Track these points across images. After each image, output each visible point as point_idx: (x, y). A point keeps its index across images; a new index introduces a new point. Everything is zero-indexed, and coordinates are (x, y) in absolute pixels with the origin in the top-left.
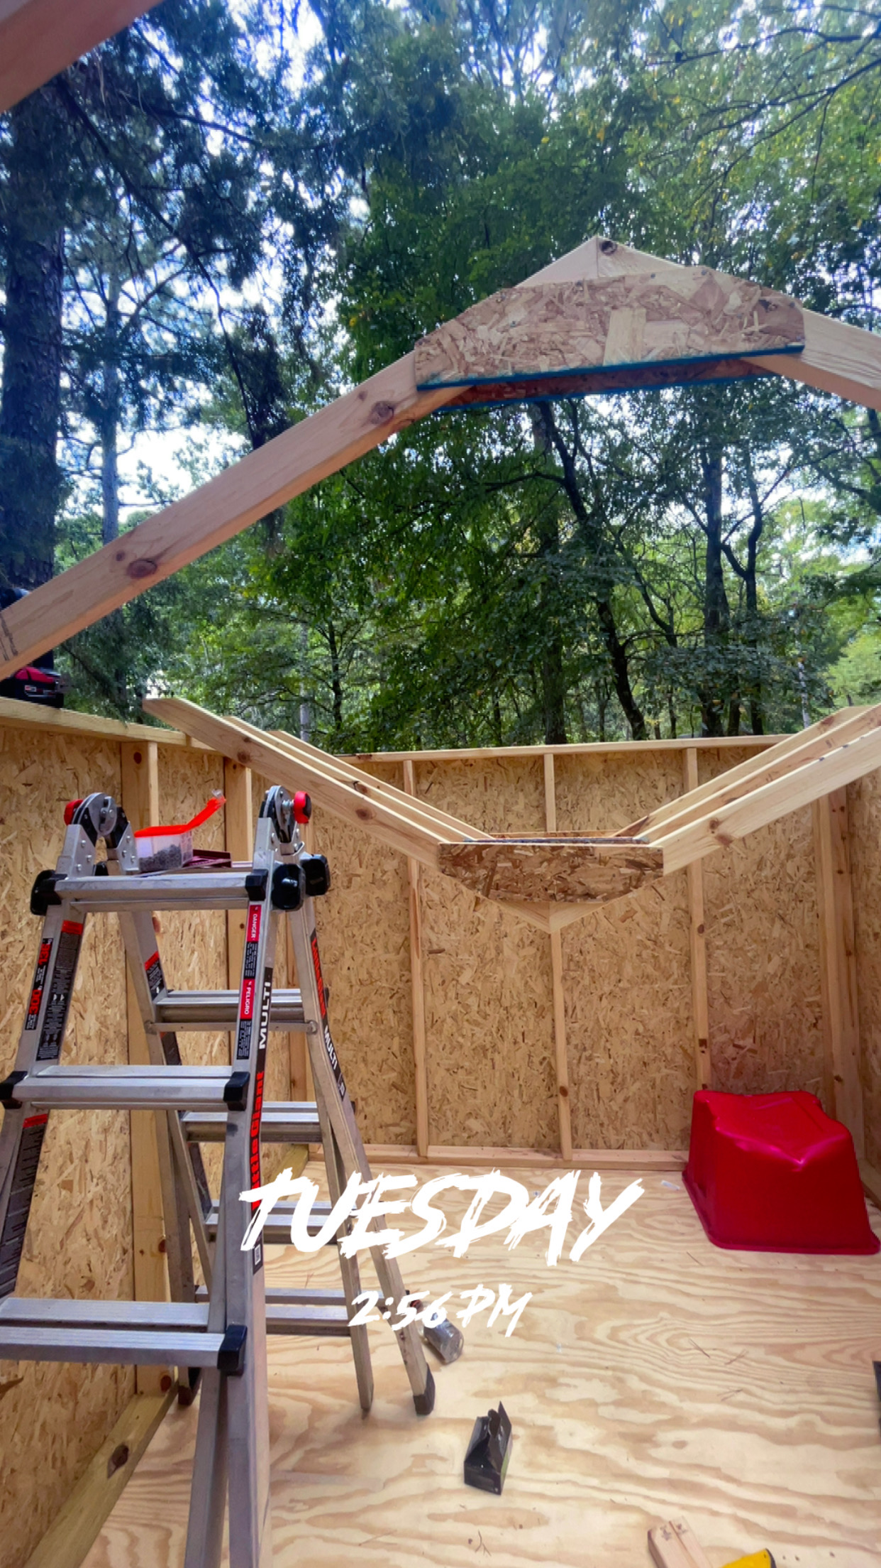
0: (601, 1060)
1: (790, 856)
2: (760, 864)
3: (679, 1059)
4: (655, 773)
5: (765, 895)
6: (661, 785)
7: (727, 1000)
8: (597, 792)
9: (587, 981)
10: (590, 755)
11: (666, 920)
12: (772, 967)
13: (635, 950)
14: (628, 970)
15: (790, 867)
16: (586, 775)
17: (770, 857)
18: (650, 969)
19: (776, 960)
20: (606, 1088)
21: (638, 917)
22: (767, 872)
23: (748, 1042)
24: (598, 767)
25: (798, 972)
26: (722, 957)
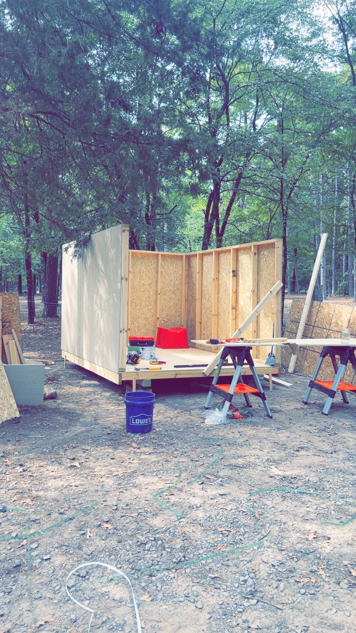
0: (136, 324)
1: (177, 280)
2: (171, 281)
3: (152, 324)
4: (152, 259)
5: (171, 288)
6: (153, 262)
7: (163, 311)
8: (139, 262)
9: (134, 306)
10: (138, 253)
11: (151, 293)
12: (172, 304)
13: (145, 299)
14: (143, 304)
15: (177, 282)
16: (137, 258)
17: (173, 279)
18: (148, 304)
19: (173, 302)
20: (137, 330)
21: (146, 291)
22: (172, 283)
23: (166, 320)
24: (140, 256)
25: (176, 305)
26: (162, 301)
